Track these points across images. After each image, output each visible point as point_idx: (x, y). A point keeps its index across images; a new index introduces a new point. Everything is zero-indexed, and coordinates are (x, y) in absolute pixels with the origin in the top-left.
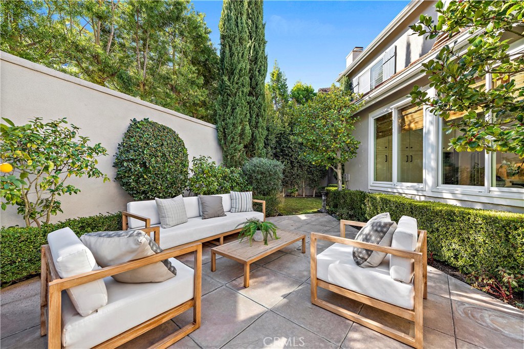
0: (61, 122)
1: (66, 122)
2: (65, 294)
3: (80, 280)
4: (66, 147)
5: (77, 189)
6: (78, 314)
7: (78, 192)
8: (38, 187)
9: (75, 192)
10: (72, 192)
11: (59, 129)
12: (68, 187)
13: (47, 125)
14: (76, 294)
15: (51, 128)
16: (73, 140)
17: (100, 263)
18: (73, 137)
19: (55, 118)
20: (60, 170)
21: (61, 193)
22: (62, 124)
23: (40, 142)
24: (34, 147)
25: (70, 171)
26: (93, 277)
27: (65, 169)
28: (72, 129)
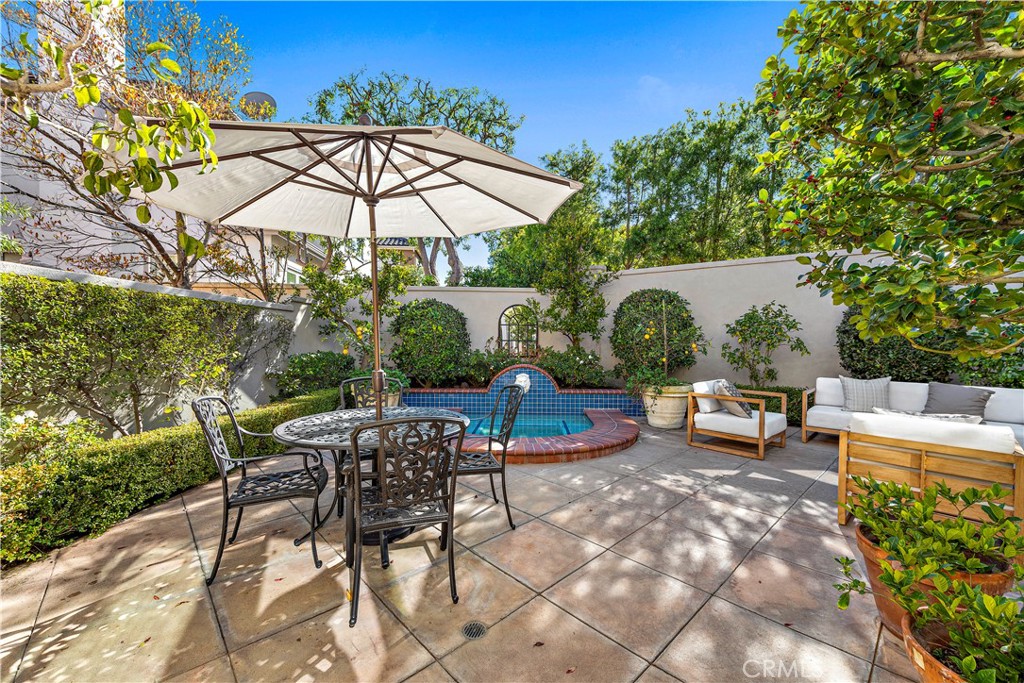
0: (771, 305)
1: (774, 304)
11: (769, 311)
15: (763, 311)
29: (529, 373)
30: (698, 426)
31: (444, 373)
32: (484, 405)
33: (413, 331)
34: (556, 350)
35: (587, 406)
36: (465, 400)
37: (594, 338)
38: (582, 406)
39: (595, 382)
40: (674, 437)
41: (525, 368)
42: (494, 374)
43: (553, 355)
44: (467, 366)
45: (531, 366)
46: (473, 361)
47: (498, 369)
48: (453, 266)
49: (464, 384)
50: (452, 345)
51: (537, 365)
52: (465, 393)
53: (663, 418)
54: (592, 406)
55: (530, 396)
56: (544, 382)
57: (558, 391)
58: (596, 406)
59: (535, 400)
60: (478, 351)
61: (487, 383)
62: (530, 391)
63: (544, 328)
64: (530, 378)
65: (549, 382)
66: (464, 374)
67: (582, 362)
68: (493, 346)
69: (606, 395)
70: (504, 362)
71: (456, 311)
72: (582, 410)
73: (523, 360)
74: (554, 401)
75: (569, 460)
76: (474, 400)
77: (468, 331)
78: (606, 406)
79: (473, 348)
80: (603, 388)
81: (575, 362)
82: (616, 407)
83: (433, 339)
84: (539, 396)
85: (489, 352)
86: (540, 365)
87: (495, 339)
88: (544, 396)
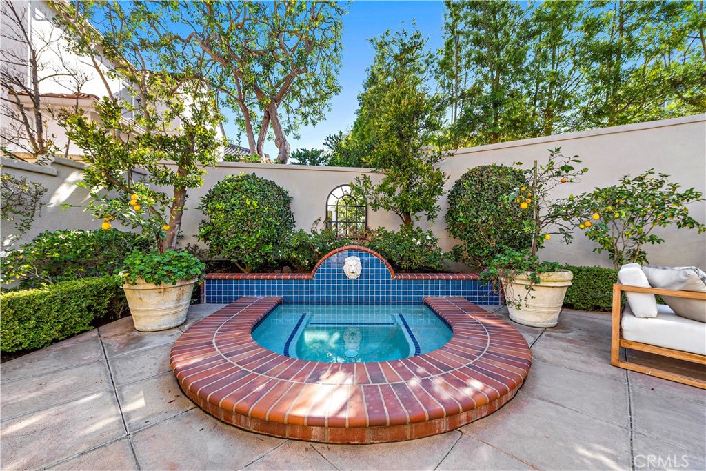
0: (647, 174)
1: (653, 173)
2: (623, 295)
3: (632, 288)
4: (651, 197)
5: (660, 239)
6: (633, 314)
7: (662, 242)
8: (624, 235)
9: (658, 242)
10: (655, 242)
11: (645, 181)
12: (651, 237)
13: (634, 180)
14: (633, 299)
15: (637, 182)
16: (660, 189)
17: (652, 285)
18: (661, 187)
19: (642, 172)
20: (646, 221)
21: (643, 241)
22: (650, 176)
23: (626, 197)
24: (622, 202)
25: (655, 221)
26: (643, 289)
27: (649, 221)
28: (660, 179)
29: (361, 255)
30: (628, 336)
31: (261, 256)
32: (307, 293)
33: (221, 206)
34: (389, 229)
35: (426, 293)
36: (285, 287)
37: (429, 218)
38: (421, 293)
39: (434, 266)
40: (565, 345)
41: (355, 250)
42: (320, 257)
43: (386, 235)
44: (289, 247)
45: (362, 248)
46: (295, 243)
47: (324, 251)
48: (279, 147)
49: (286, 268)
50: (270, 223)
51: (368, 247)
52: (285, 280)
53: (538, 313)
54: (432, 293)
55: (361, 282)
56: (378, 266)
57: (393, 277)
58: (437, 294)
59: (367, 288)
60: (302, 230)
61: (312, 266)
62: (361, 276)
63: (376, 206)
64: (362, 261)
65: (383, 266)
66: (285, 257)
67: (419, 243)
68: (321, 227)
69: (448, 280)
70: (330, 243)
71: (278, 187)
72: (421, 298)
73: (352, 242)
74: (388, 288)
75: (453, 428)
76: (296, 287)
77: (292, 210)
78: (448, 294)
79: (297, 229)
80: (442, 272)
81: (412, 243)
82: (459, 294)
83: (246, 215)
84: (372, 282)
85: (314, 233)
86: (373, 247)
87: (323, 219)
88: (377, 282)
